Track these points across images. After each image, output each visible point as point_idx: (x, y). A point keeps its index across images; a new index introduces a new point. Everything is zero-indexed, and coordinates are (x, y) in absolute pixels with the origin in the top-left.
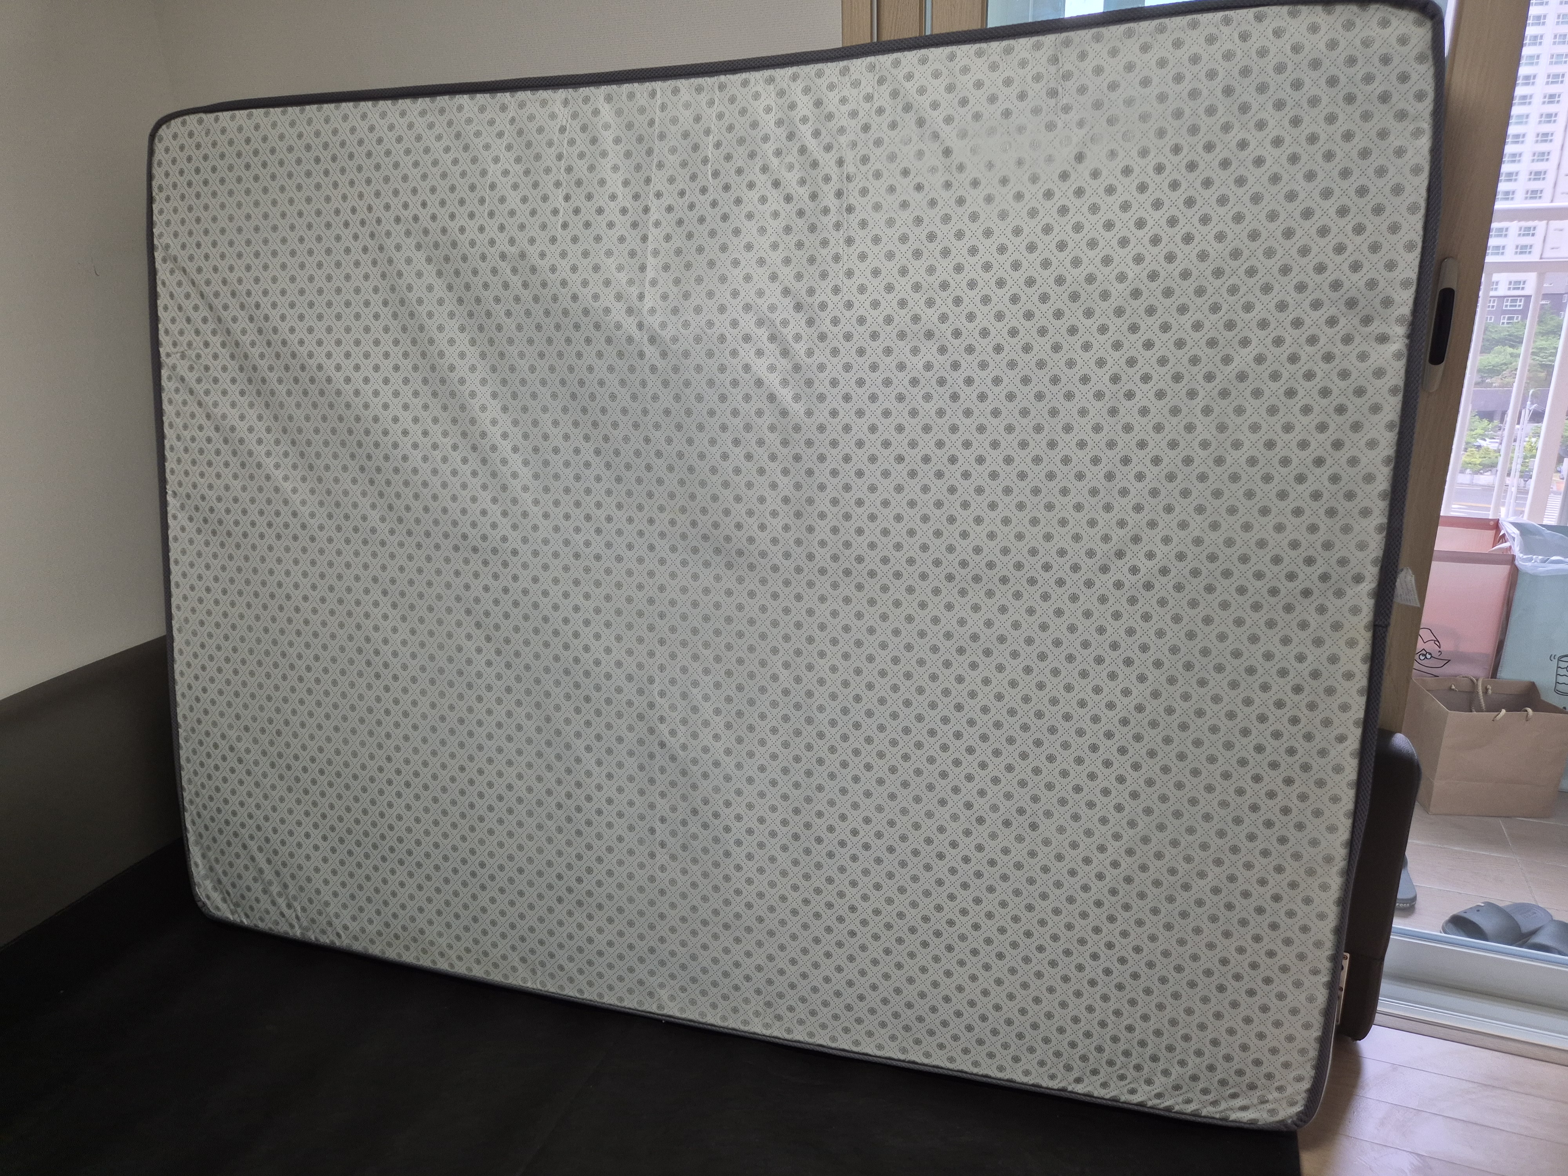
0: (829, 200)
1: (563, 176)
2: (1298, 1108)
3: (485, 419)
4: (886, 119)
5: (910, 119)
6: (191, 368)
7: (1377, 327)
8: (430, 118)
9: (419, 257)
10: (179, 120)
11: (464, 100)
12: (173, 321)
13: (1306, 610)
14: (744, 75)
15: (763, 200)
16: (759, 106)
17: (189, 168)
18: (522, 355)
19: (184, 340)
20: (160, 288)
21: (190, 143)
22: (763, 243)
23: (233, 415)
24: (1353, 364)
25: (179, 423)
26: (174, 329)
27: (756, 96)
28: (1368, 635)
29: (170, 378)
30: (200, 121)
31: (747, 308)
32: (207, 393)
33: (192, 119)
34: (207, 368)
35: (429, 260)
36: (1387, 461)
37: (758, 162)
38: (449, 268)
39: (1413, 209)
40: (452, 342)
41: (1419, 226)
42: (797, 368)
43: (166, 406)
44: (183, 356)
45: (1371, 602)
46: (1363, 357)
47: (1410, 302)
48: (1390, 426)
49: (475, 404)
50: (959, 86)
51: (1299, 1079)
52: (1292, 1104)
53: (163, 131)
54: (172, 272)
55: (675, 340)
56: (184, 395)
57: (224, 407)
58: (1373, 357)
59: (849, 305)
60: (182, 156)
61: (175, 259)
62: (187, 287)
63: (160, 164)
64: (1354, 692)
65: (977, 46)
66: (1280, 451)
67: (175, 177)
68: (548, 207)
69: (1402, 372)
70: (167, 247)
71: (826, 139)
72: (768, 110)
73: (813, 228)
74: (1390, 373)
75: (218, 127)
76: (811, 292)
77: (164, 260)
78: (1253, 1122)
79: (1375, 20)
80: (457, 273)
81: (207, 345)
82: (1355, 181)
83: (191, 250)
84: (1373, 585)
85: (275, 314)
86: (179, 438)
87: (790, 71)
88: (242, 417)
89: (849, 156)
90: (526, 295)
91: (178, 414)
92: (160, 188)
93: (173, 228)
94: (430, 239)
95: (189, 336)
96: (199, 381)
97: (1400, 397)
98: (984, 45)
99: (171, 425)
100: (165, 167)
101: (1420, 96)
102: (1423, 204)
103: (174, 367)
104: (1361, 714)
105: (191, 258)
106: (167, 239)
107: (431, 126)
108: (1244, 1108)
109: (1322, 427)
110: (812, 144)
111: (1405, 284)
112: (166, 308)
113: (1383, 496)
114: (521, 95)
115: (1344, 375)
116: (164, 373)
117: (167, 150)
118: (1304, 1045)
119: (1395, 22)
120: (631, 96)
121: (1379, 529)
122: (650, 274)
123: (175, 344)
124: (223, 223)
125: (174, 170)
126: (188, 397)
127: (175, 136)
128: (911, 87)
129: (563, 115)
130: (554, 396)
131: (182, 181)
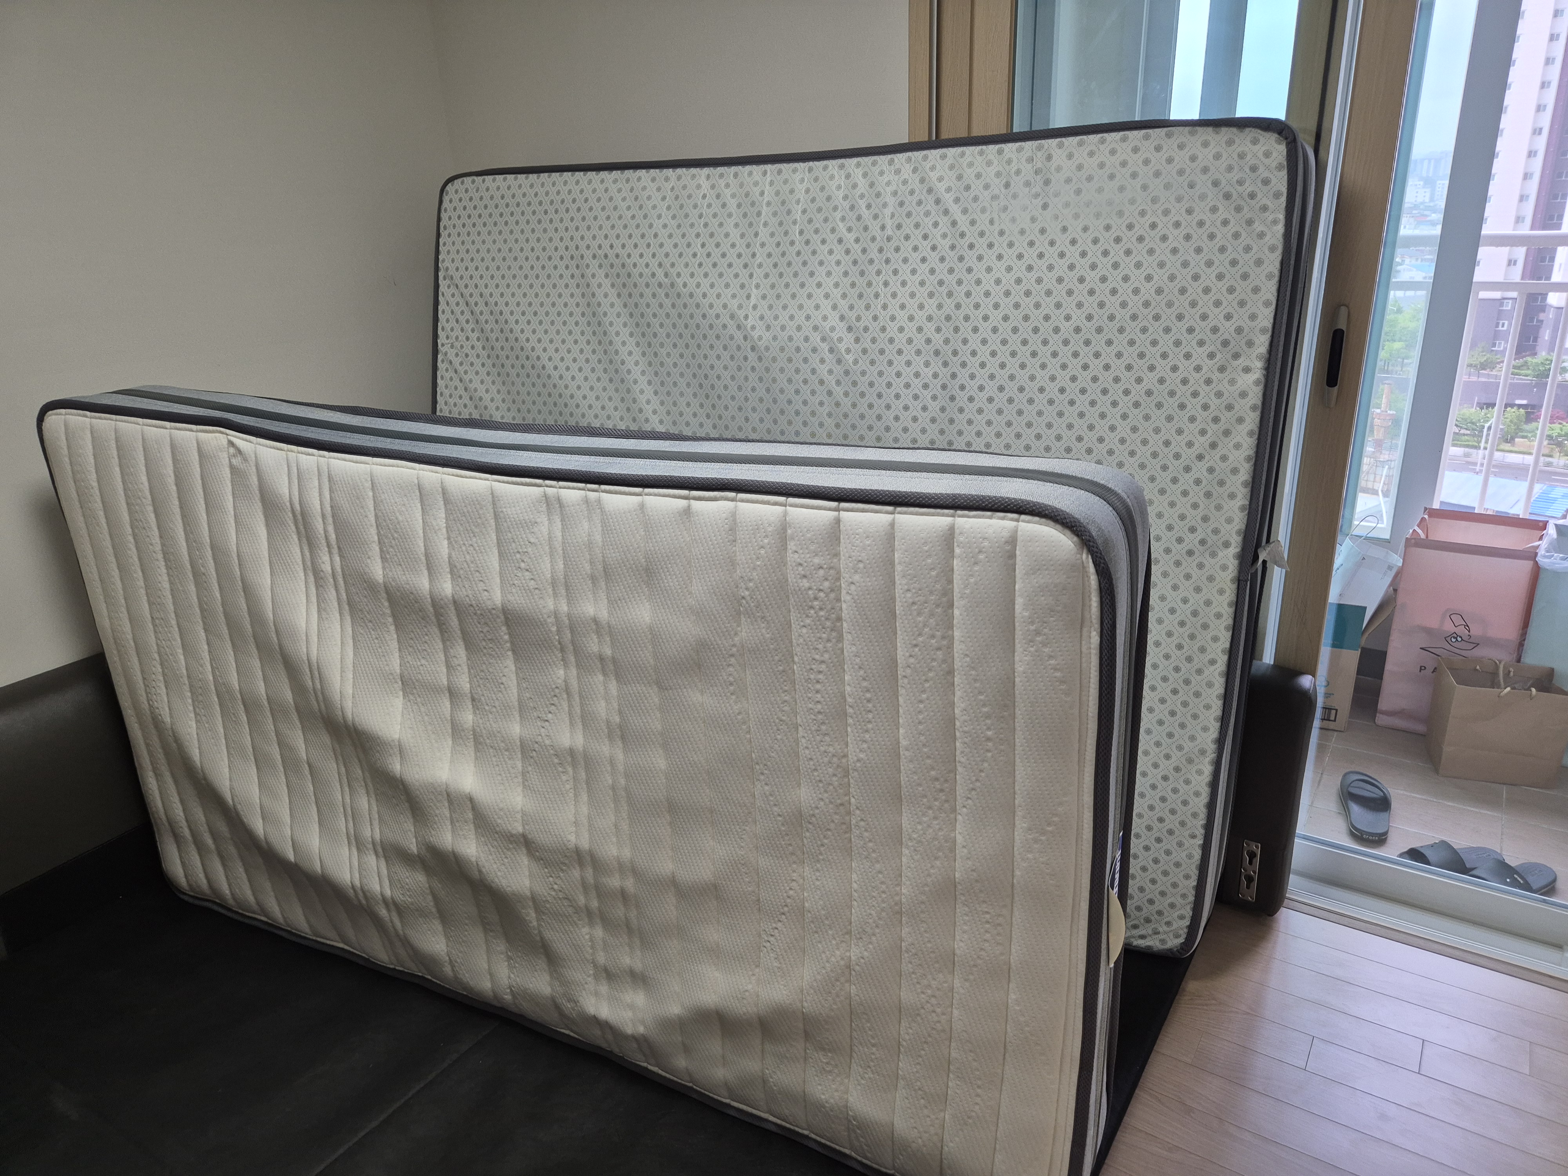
0: (874, 254)
1: (701, 230)
2: (1181, 940)
3: (642, 399)
4: (915, 198)
5: (931, 199)
6: (457, 355)
7: (1241, 362)
8: (619, 185)
9: (607, 283)
10: (459, 180)
11: (642, 173)
12: (448, 321)
13: (1189, 565)
14: (825, 162)
15: (831, 252)
16: (833, 184)
17: (464, 214)
18: (668, 355)
19: (453, 335)
20: (441, 298)
21: (466, 196)
22: (829, 282)
23: (482, 389)
24: (1225, 387)
25: (447, 392)
26: (448, 327)
27: (832, 177)
28: (1234, 587)
29: (443, 361)
30: (473, 182)
31: (816, 328)
32: (466, 372)
33: (468, 179)
34: (467, 355)
35: (613, 285)
36: (1248, 459)
37: (830, 225)
38: (625, 292)
39: (1269, 277)
40: (624, 343)
41: (1274, 289)
42: (847, 373)
43: (439, 381)
44: (452, 347)
45: (1236, 562)
46: (1232, 382)
47: (1267, 344)
48: (1251, 434)
49: (636, 388)
50: (965, 176)
51: (1182, 917)
52: (1177, 936)
53: (449, 187)
54: (449, 287)
55: (767, 349)
56: (451, 373)
57: (475, 384)
58: (1240, 382)
59: (883, 329)
60: (460, 206)
61: (452, 278)
62: (458, 298)
63: (446, 210)
64: (1222, 628)
65: (979, 148)
66: (1174, 448)
67: (455, 220)
68: (690, 251)
69: (1260, 395)
70: (447, 269)
71: (874, 210)
72: (839, 187)
73: (862, 273)
74: (1251, 395)
75: (484, 186)
76: (858, 319)
77: (445, 278)
78: (1149, 947)
79: (1249, 138)
80: (630, 295)
81: (467, 339)
82: (1229, 255)
83: (462, 271)
84: (1238, 550)
85: (512, 319)
86: (446, 403)
87: (855, 160)
88: (487, 391)
89: (889, 223)
90: (674, 313)
91: (446, 387)
92: (445, 228)
93: (452, 256)
94: (614, 271)
95: (457, 332)
96: (461, 364)
97: (1258, 413)
98: (984, 147)
99: (441, 394)
100: (449, 213)
101: (1277, 195)
102: (1277, 273)
103: (446, 354)
104: (1228, 645)
105: (462, 278)
106: (447, 264)
107: (619, 191)
108: (1142, 937)
109: (1203, 432)
110: (866, 214)
111: (1263, 331)
112: (443, 312)
113: (1245, 484)
114: (679, 171)
115: (1219, 395)
116: (440, 357)
117: (451, 201)
118: (1184, 891)
119: (1262, 140)
120: (750, 174)
121: (1242, 508)
122: (753, 301)
123: (447, 338)
124: (483, 254)
125: (454, 216)
126: (453, 374)
127: (456, 192)
128: (934, 175)
129: (705, 185)
130: (688, 385)
131: (459, 223)
